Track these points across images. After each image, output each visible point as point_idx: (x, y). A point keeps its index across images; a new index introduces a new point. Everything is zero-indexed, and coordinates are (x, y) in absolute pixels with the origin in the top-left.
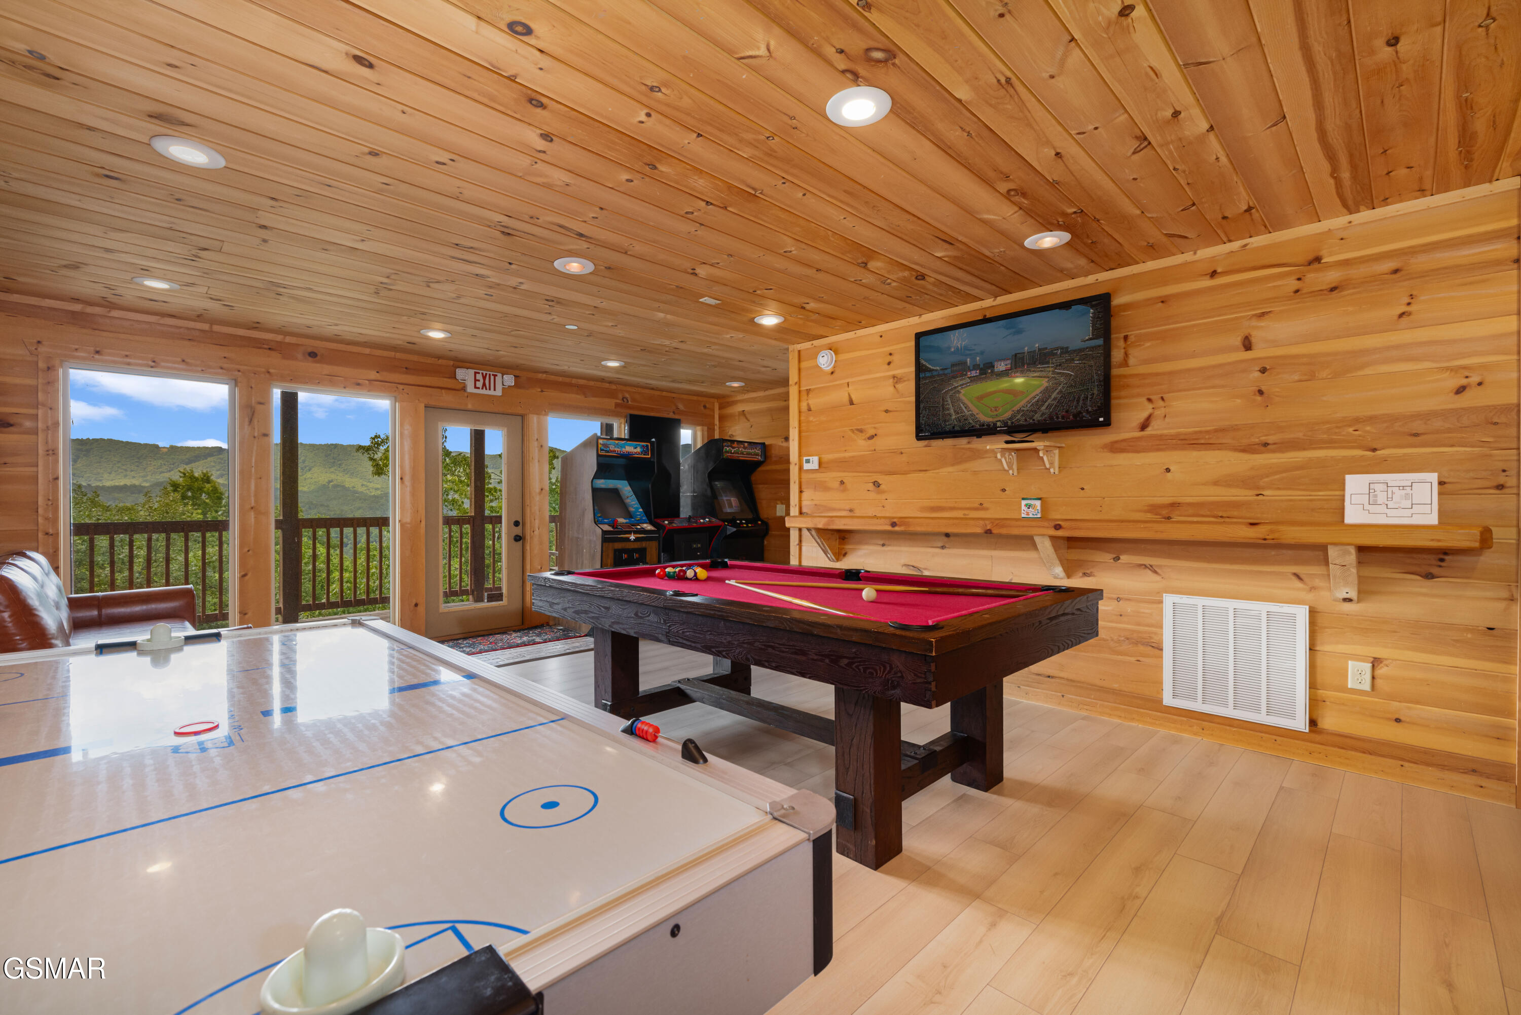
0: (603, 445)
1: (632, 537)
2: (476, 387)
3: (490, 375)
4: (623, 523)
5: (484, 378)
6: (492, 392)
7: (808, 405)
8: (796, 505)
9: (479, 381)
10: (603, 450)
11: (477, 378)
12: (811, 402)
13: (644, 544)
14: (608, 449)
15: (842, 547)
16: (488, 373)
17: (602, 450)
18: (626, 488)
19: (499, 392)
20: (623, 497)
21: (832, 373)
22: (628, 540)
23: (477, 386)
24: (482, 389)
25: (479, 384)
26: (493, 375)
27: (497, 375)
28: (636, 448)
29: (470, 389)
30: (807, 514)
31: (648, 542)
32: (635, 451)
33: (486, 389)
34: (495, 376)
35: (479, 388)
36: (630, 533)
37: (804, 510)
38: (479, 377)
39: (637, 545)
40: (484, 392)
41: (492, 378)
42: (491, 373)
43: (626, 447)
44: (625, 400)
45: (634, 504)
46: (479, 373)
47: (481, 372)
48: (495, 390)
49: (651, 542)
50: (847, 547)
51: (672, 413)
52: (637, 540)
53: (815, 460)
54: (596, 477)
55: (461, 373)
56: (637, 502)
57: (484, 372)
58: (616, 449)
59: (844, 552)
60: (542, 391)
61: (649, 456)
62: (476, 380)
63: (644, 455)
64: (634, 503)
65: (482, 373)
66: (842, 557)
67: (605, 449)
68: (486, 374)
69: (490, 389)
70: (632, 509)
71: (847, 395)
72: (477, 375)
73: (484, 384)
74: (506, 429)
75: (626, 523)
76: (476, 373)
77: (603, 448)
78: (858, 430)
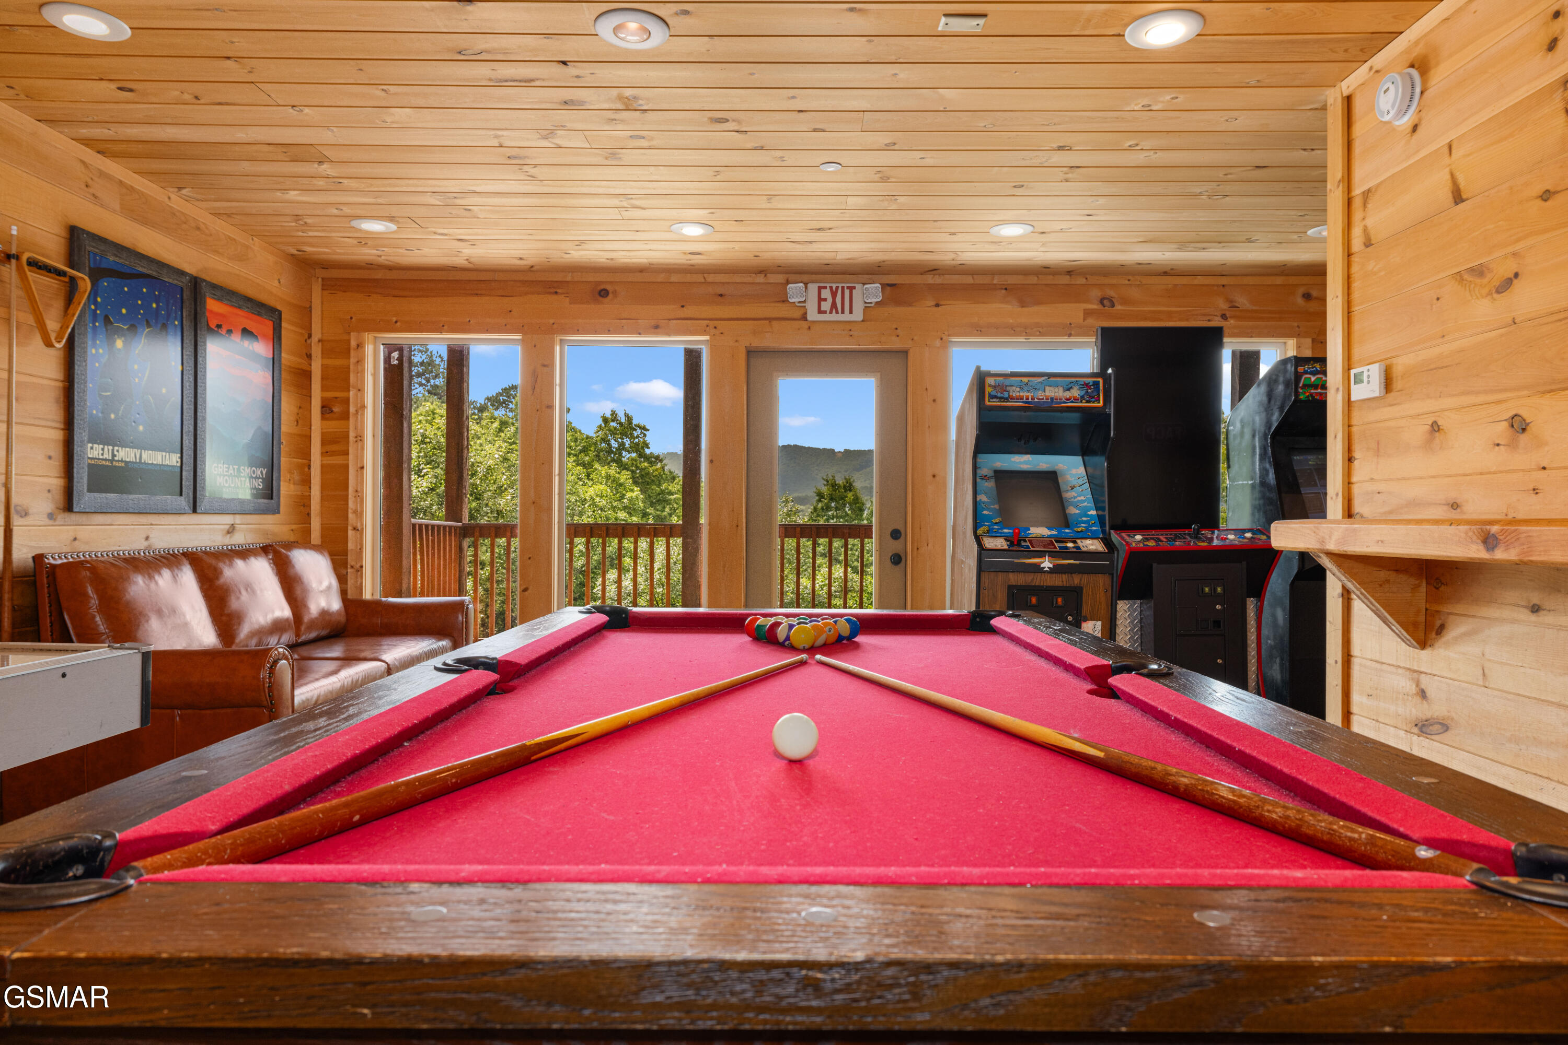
0: (995, 387)
1: (1047, 564)
2: (820, 312)
3: (843, 288)
4: (1043, 537)
5: (834, 295)
6: (846, 317)
7: (1365, 230)
8: (1337, 495)
9: (825, 300)
10: (996, 397)
11: (823, 297)
12: (1370, 222)
13: (1076, 580)
14: (1006, 394)
15: (1435, 607)
16: (840, 285)
17: (992, 397)
18: (1074, 471)
19: (858, 315)
20: (1063, 487)
21: (1415, 128)
22: (1037, 569)
23: (823, 309)
24: (831, 312)
25: (826, 306)
26: (848, 288)
27: (854, 288)
28: (1068, 390)
29: (813, 315)
30: (1362, 516)
31: (1086, 576)
32: (1068, 394)
33: (837, 312)
34: (851, 289)
35: (825, 312)
36: (1041, 554)
37: (1357, 508)
38: (826, 294)
39: (1059, 581)
40: (834, 317)
41: (847, 292)
42: (846, 285)
43: (1047, 389)
44: (1105, 302)
45: (1083, 501)
46: (825, 288)
47: (828, 285)
48: (851, 312)
49: (1092, 577)
50: (1446, 609)
51: (1219, 318)
52: (1056, 570)
53: (1373, 373)
54: (979, 449)
55: (795, 292)
56: (1090, 496)
57: (834, 286)
58: (1024, 394)
59: (1438, 623)
60: (937, 305)
61: (1101, 404)
62: (821, 300)
63: (1088, 402)
64: (1082, 498)
65: (831, 288)
66: (1433, 635)
67: (999, 395)
68: (837, 288)
69: (843, 312)
70: (1072, 510)
71: (1448, 177)
72: (823, 291)
73: (834, 305)
74: (879, 374)
75: (1049, 537)
76: (820, 288)
77: (994, 393)
78: (1471, 270)
